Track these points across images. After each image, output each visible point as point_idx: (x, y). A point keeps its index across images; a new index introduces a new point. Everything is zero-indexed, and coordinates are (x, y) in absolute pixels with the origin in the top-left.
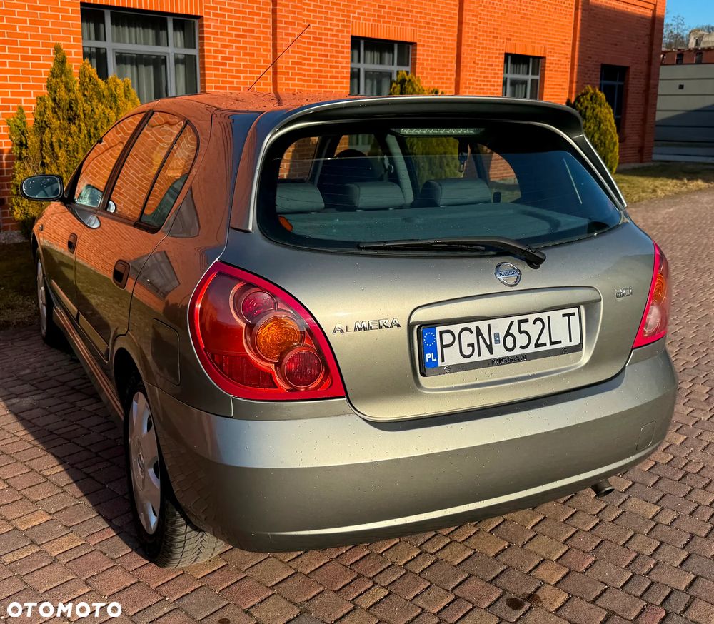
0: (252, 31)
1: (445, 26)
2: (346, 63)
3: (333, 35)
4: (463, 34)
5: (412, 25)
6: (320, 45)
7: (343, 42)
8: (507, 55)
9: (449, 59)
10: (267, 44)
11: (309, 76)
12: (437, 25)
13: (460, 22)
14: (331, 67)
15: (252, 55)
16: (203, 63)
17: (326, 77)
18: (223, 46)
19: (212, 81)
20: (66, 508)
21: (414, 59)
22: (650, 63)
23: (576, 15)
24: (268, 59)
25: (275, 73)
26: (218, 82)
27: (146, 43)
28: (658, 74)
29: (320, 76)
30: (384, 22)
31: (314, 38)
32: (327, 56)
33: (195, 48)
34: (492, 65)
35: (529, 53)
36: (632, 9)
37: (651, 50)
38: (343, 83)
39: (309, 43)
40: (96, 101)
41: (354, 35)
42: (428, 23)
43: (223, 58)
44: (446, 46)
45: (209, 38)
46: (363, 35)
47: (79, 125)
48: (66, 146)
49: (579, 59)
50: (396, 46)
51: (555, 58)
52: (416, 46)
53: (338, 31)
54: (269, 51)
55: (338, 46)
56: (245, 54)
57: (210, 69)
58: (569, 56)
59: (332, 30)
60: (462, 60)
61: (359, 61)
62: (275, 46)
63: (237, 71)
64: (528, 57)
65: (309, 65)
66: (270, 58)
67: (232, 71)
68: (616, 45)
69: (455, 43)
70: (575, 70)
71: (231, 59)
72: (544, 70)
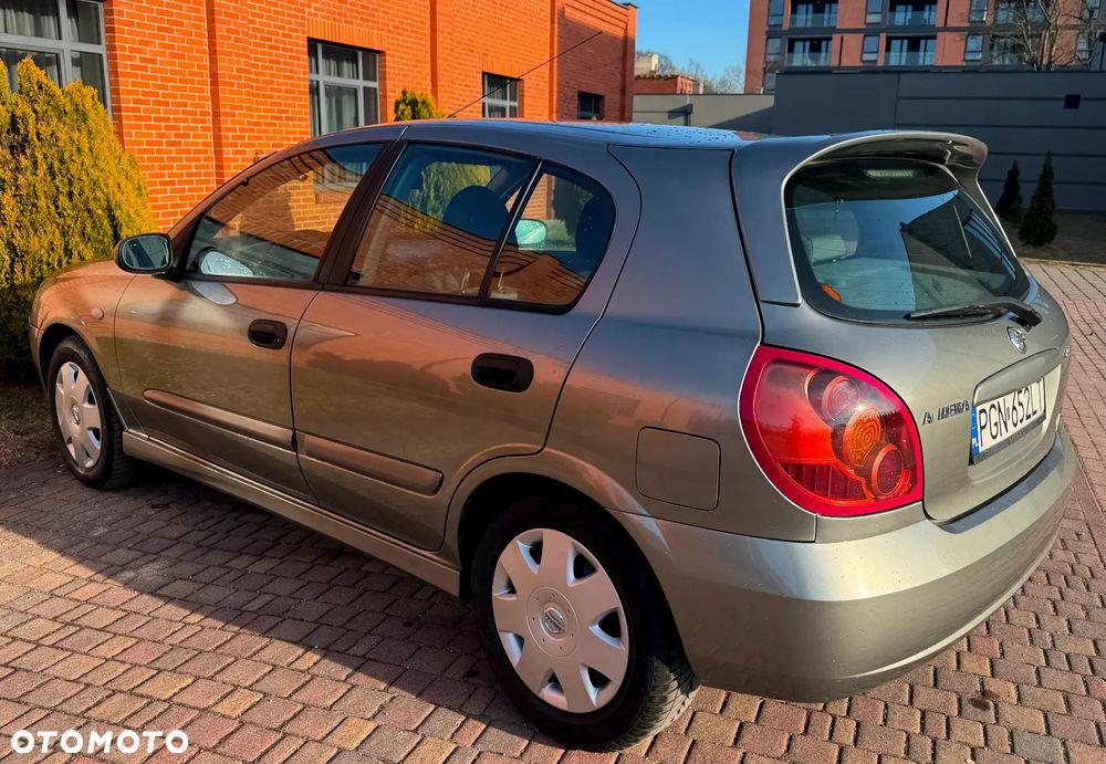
0: (181, 24)
1: (416, 32)
2: (304, 73)
3: (285, 35)
4: (438, 44)
5: (378, 29)
6: (271, 47)
7: (298, 45)
8: (484, 73)
9: (423, 76)
10: (201, 43)
11: (258, 88)
12: (407, 30)
13: (433, 30)
14: (285, 77)
15: (182, 57)
16: (114, 66)
17: (280, 91)
18: (141, 43)
19: (129, 92)
20: (382, 707)
21: (384, 74)
22: (623, 92)
23: (552, 29)
24: (204, 63)
25: (215, 83)
26: (137, 93)
27: (21, 32)
28: (631, 106)
29: (272, 90)
30: (347, 22)
31: (261, 38)
32: (279, 63)
33: (99, 43)
34: (469, 86)
35: (507, 73)
36: (605, 27)
37: (624, 77)
38: (300, 99)
39: (256, 45)
40: (56, 120)
41: (311, 36)
42: (397, 28)
43: (142, 60)
44: (419, 58)
45: (123, 31)
46: (322, 38)
47: (33, 156)
48: (14, 189)
49: (558, 84)
50: (360, 54)
51: (533, 81)
52: (385, 55)
53: (291, 30)
54: (204, 52)
55: (291, 50)
56: (173, 56)
57: (126, 75)
58: (547, 79)
59: (283, 28)
60: (439, 77)
61: (317, 72)
62: (212, 45)
63: (163, 79)
64: (505, 78)
65: (256, 73)
66: (206, 61)
67: (155, 78)
68: (590, 68)
69: (429, 56)
70: (555, 98)
71: (154, 62)
72: (523, 96)
